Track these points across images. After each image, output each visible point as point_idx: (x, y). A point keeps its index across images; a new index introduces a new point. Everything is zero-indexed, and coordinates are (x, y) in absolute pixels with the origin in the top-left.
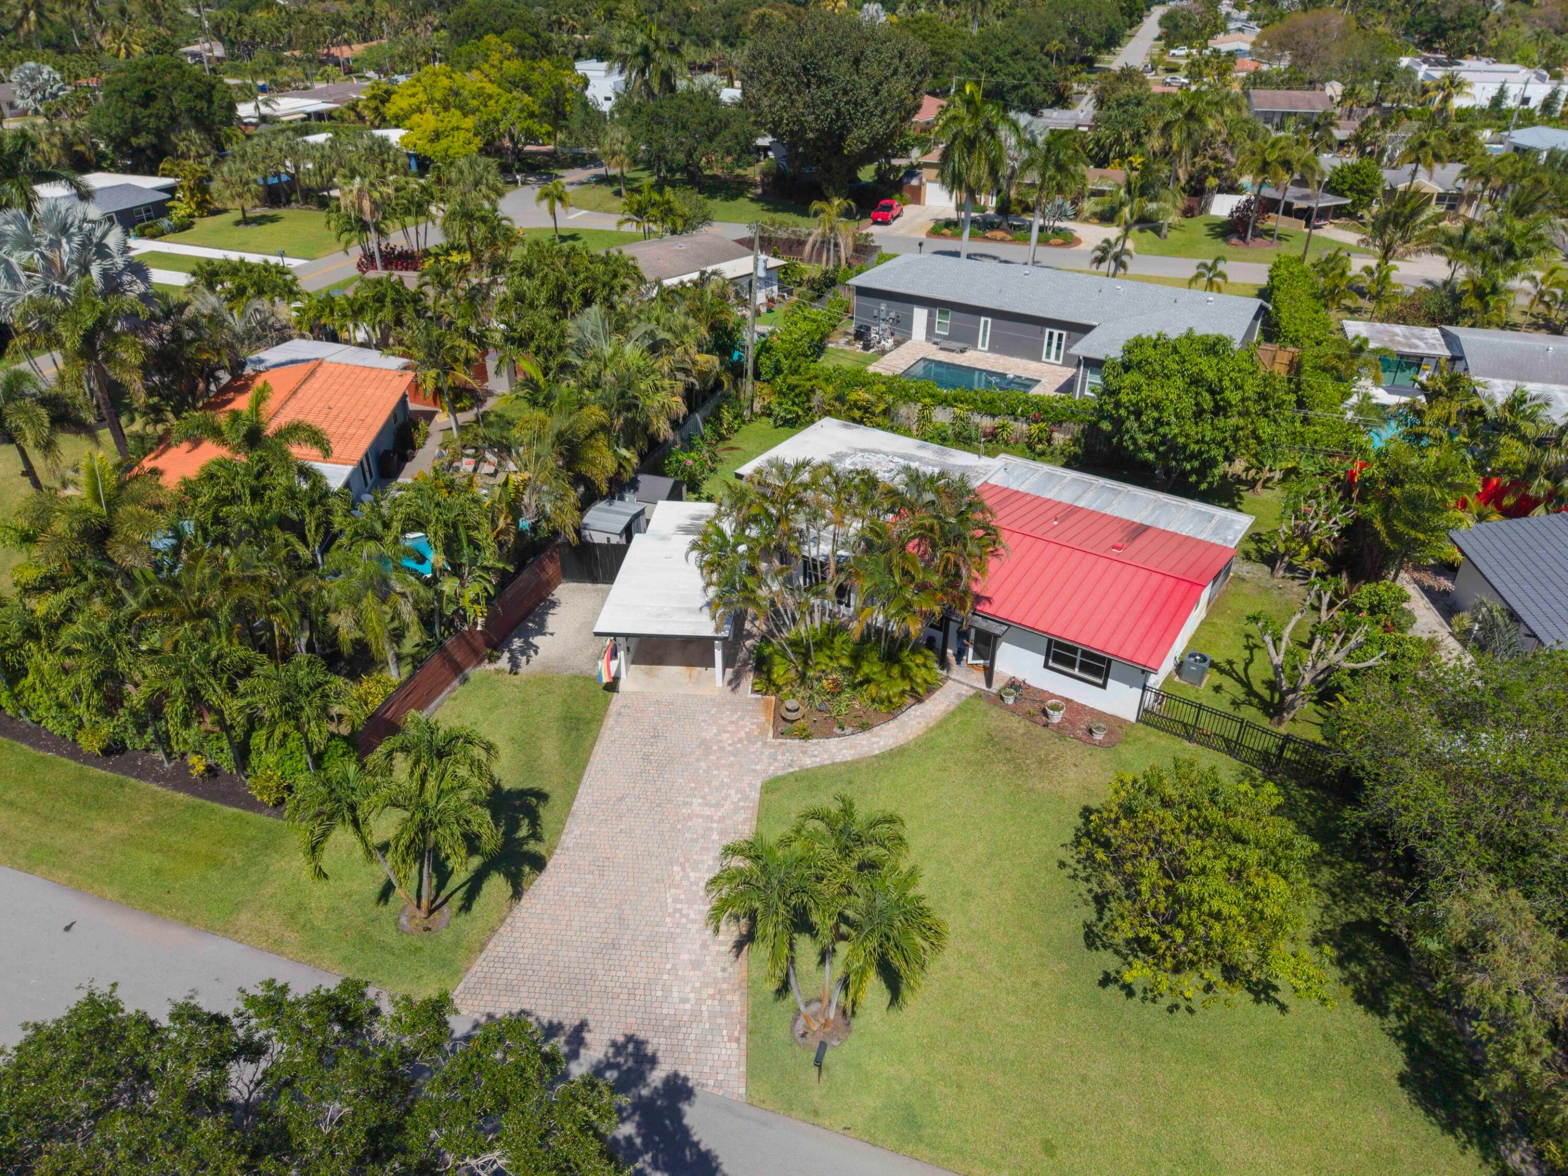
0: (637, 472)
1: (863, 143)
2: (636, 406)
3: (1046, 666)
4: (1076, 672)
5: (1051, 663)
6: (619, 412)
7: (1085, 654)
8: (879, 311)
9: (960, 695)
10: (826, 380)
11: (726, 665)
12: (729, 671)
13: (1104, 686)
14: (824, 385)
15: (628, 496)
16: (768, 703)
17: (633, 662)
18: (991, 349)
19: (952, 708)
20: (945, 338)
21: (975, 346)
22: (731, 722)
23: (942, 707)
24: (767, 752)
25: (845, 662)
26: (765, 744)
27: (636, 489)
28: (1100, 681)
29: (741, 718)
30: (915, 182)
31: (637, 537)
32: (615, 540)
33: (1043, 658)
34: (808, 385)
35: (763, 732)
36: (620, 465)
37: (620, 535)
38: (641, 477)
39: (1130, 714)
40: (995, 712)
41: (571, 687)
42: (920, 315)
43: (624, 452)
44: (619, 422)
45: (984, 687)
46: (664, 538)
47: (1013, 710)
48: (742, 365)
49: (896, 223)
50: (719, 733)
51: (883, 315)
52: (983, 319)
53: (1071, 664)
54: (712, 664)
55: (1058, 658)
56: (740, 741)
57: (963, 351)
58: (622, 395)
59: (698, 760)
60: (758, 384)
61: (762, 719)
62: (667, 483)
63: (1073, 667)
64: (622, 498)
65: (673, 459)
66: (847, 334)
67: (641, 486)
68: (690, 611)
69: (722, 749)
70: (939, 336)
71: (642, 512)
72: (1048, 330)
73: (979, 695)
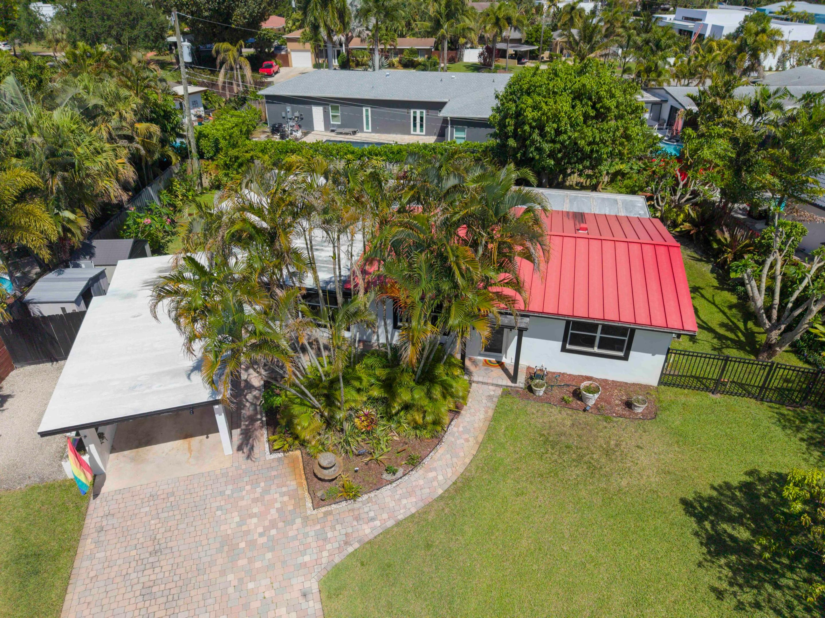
0: (91, 236)
1: (245, 18)
2: (73, 165)
3: (564, 349)
4: (596, 350)
5: (568, 347)
6: (52, 173)
7: (607, 329)
8: (287, 112)
9: (490, 397)
10: (262, 151)
11: (232, 425)
12: (236, 432)
13: (626, 358)
14: (260, 155)
15: (84, 263)
16: (294, 461)
17: (113, 449)
18: (374, 130)
19: (491, 413)
20: (339, 126)
21: (362, 131)
22: (255, 500)
23: (481, 415)
24: (312, 531)
25: (376, 393)
26: (306, 519)
27: (92, 255)
28: (621, 354)
29: (266, 491)
30: (283, 53)
31: (95, 300)
32: (70, 308)
33: (559, 344)
34: (248, 156)
35: (299, 504)
36: (66, 230)
37: (77, 302)
38: (95, 243)
39: (653, 380)
40: (532, 407)
41: (27, 505)
42: (318, 112)
43: (67, 214)
44: (56, 183)
45: (510, 383)
46: (129, 296)
47: (546, 400)
48: (186, 148)
49: (277, 76)
50: (243, 521)
51: (289, 116)
52: (364, 109)
53: (589, 342)
54: (215, 429)
55: (576, 340)
56: (273, 524)
57: (354, 133)
58: (53, 153)
59: (223, 573)
60: (203, 162)
61: (293, 484)
62: (127, 244)
63: (592, 346)
64: (77, 266)
65: (130, 222)
66: (264, 132)
67: (97, 251)
68: (174, 374)
69: (252, 544)
70: (333, 125)
71: (102, 275)
72: (412, 111)
73: (507, 393)
